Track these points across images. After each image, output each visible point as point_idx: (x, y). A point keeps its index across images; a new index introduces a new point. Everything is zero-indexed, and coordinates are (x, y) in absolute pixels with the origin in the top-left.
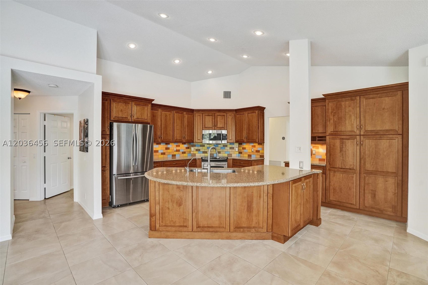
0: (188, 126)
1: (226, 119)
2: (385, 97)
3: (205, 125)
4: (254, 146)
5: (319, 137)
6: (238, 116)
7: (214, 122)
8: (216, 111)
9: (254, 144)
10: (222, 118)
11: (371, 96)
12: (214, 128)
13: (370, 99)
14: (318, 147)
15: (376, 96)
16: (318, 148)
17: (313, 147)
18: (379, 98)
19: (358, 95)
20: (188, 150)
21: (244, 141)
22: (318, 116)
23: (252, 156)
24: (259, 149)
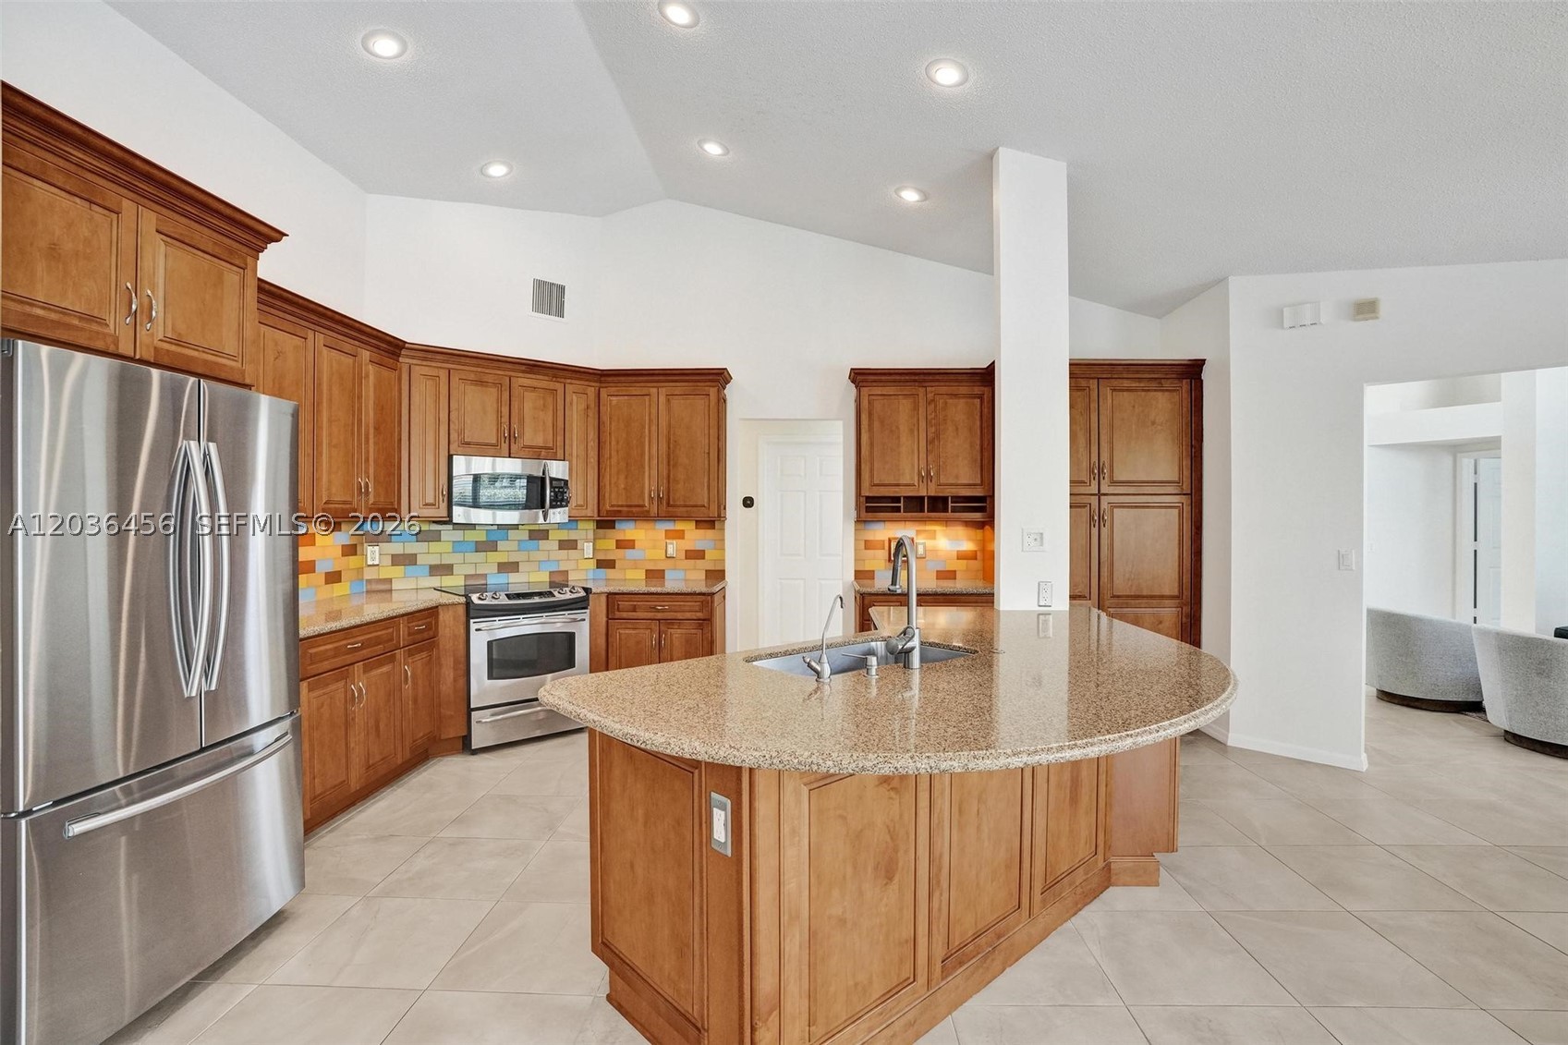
0: (377, 429)
1: (560, 407)
2: (1155, 390)
3: (461, 432)
4: (680, 535)
5: (957, 499)
6: (614, 403)
7: (505, 419)
8: (517, 367)
9: (679, 526)
10: (544, 406)
11: (1126, 384)
12: (505, 446)
13: (1123, 391)
14: (935, 531)
15: (1137, 384)
16: (933, 536)
17: (918, 532)
18: (1143, 390)
19: (1093, 376)
20: (353, 561)
21: (648, 512)
22: (957, 429)
23: (668, 575)
24: (699, 546)
